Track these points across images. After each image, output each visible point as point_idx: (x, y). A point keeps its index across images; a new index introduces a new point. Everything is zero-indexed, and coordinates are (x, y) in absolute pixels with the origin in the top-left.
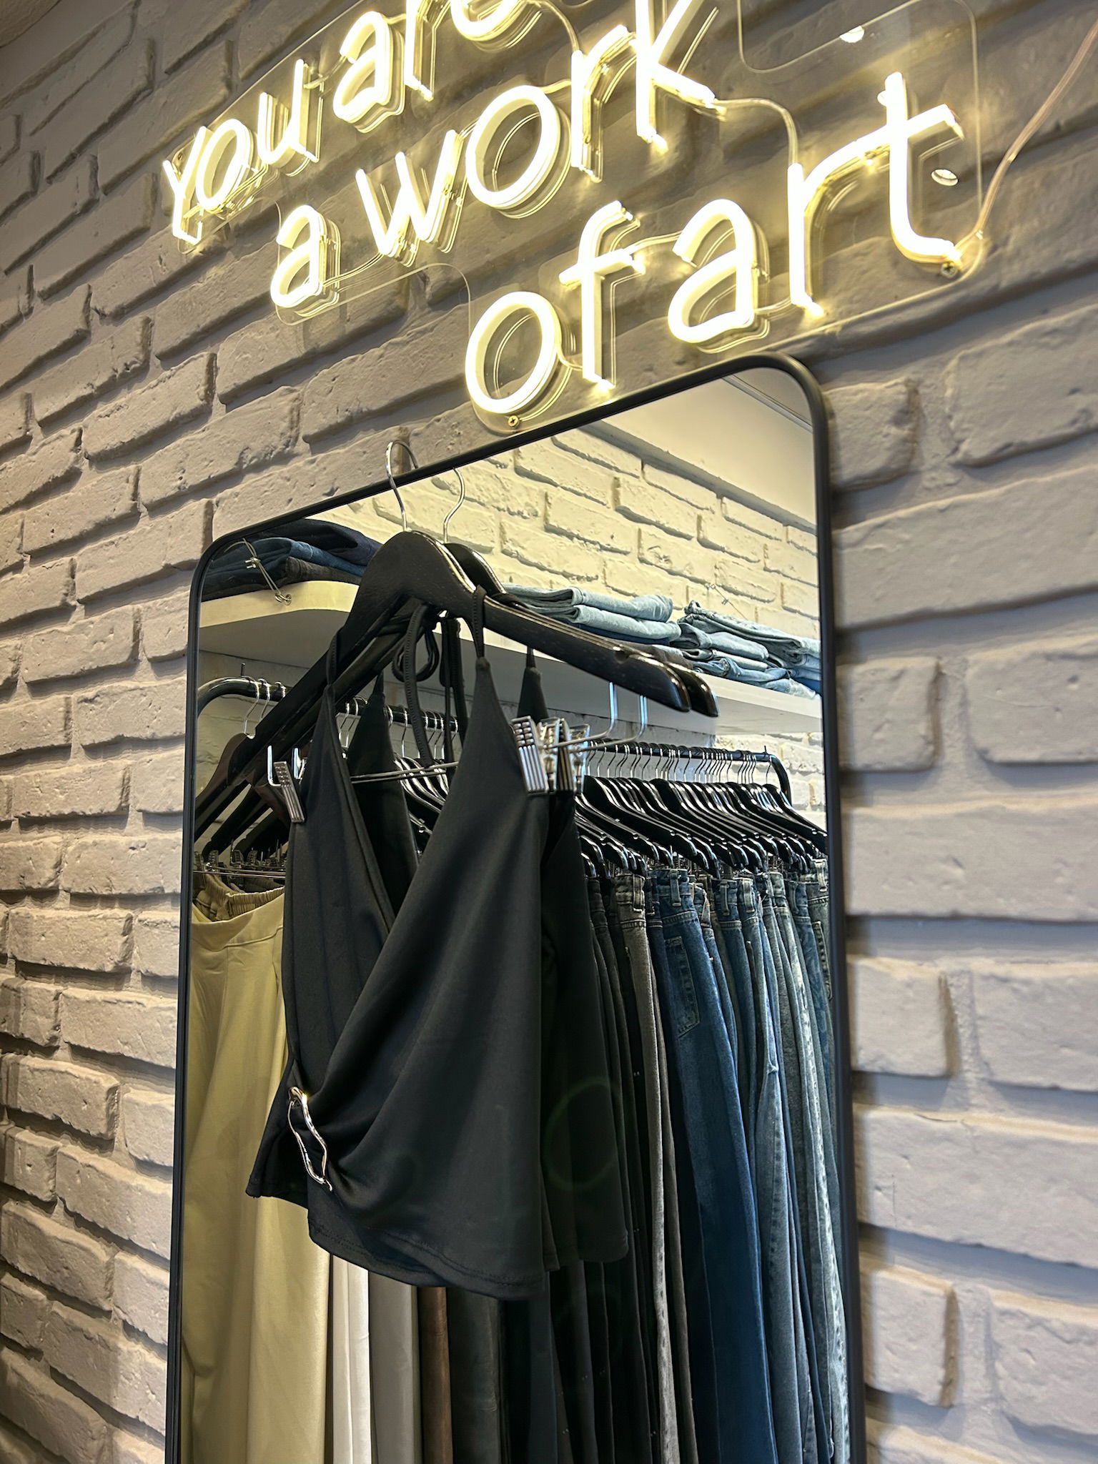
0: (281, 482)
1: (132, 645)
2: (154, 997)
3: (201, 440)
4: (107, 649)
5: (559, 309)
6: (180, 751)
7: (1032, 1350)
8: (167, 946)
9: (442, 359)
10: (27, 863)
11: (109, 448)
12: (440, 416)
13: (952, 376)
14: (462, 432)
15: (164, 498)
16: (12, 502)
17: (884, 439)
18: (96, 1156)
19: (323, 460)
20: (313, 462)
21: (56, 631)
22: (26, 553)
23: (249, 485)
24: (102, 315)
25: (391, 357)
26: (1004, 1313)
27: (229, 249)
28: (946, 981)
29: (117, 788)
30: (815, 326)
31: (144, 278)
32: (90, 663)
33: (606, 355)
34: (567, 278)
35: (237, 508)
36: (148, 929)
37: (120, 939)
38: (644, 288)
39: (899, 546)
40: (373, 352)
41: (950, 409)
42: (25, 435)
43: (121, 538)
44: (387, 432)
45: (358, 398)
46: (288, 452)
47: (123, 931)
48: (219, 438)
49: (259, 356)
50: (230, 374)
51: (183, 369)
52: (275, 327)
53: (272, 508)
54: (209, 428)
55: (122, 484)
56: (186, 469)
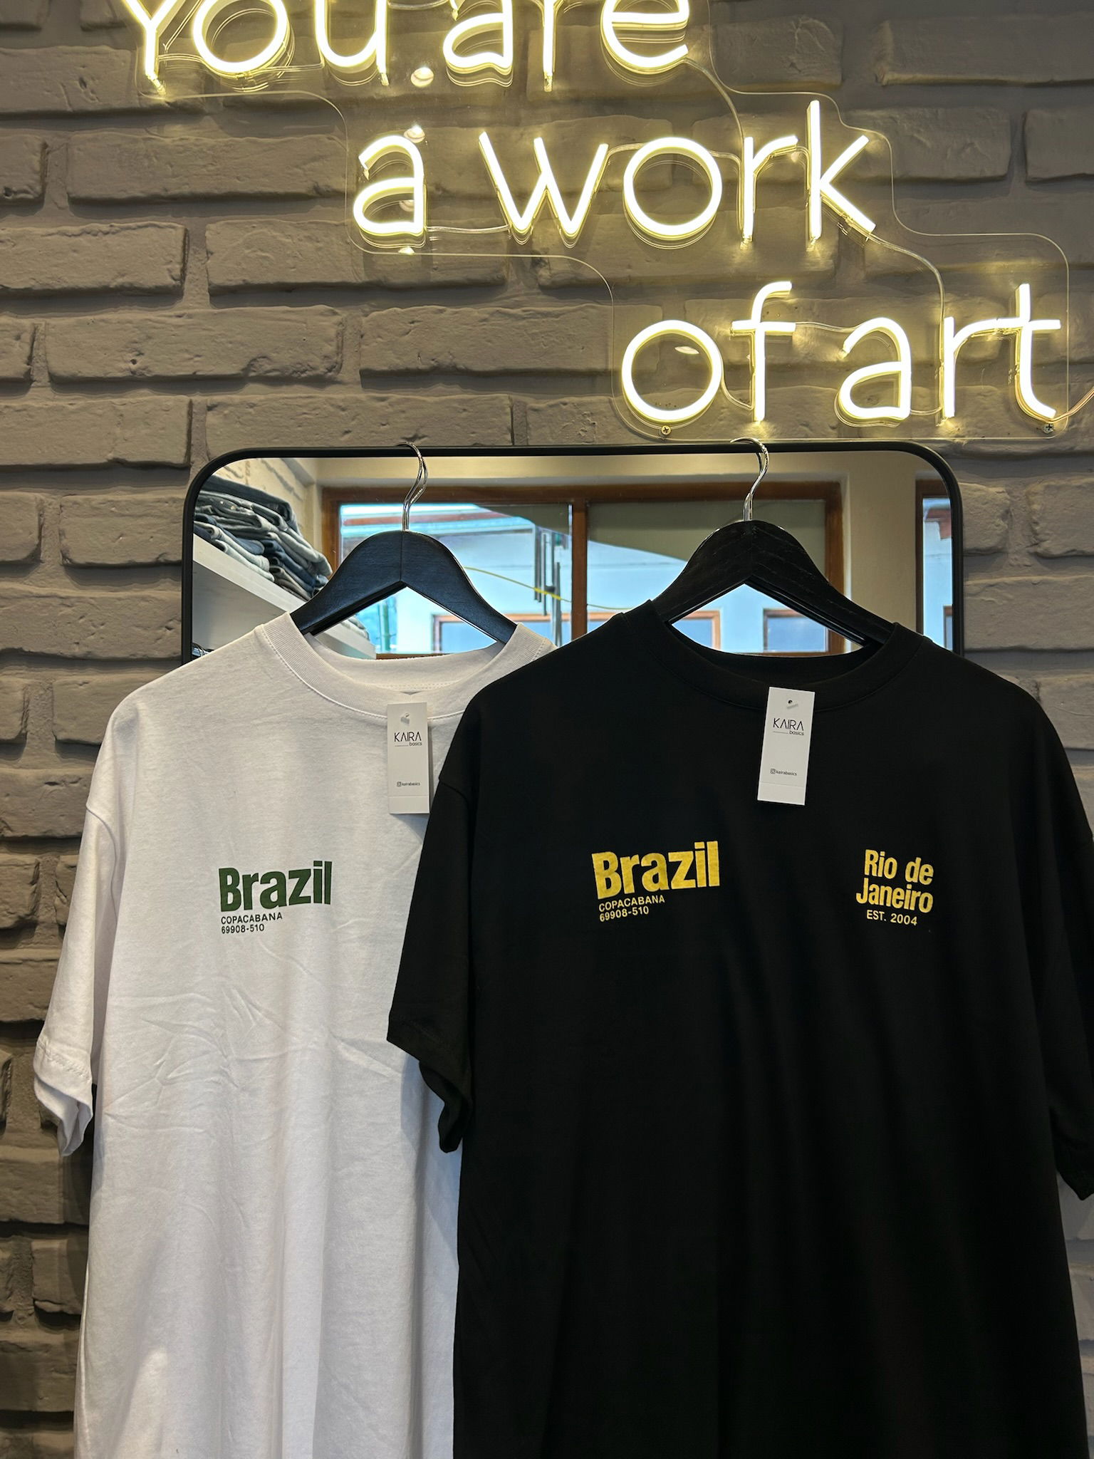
1: (37, 542)
12: (566, 400)
13: (1037, 497)
14: (597, 423)
15: (102, 378)
17: (997, 528)
19: (399, 402)
20: (383, 400)
23: (275, 400)
29: (17, 711)
30: (948, 435)
31: (46, 93)
34: (739, 326)
37: (24, 889)
38: (800, 358)
39: (1005, 602)
43: (7, 407)
44: (497, 398)
45: (452, 352)
46: (330, 377)
47: (31, 880)
48: (212, 333)
49: (288, 261)
50: (236, 267)
51: (135, 232)
52: (314, 238)
53: (317, 434)
54: (190, 316)
55: (6, 339)
56: (147, 354)
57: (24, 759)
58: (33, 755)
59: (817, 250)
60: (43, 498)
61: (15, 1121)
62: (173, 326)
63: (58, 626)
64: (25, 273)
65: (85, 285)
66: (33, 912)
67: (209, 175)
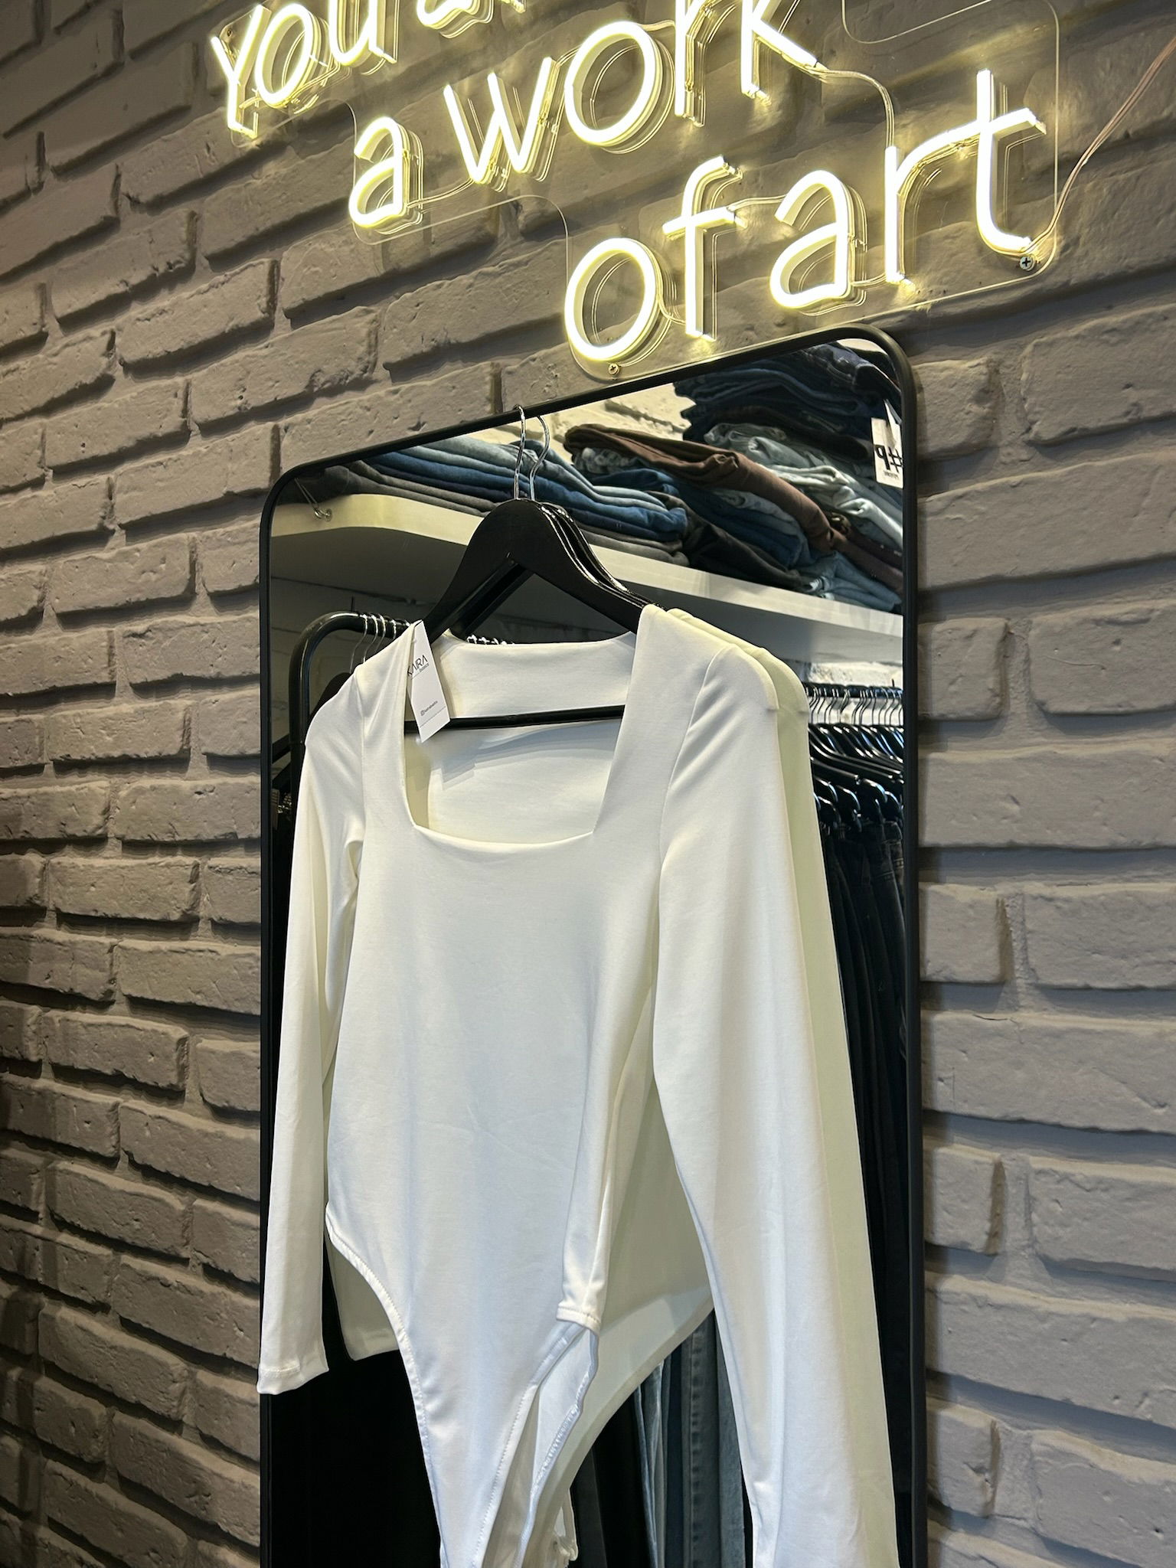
0: (360, 411)
1: (188, 577)
2: (226, 946)
3: (266, 356)
4: (156, 582)
5: (661, 257)
6: (254, 691)
7: (1060, 1200)
8: (242, 893)
9: (537, 296)
10: (69, 809)
11: (150, 356)
12: (535, 355)
13: (1027, 361)
14: (558, 374)
15: (222, 419)
16: (27, 408)
17: (967, 417)
18: (164, 1108)
19: (407, 390)
20: (396, 392)
21: (94, 557)
22: (50, 468)
23: (323, 412)
24: (135, 202)
25: (481, 288)
26: (1040, 1172)
27: (289, 144)
28: (1003, 903)
29: (178, 730)
30: (906, 302)
31: (188, 168)
32: (138, 595)
33: (707, 310)
34: (670, 228)
35: (310, 435)
36: (220, 875)
37: (186, 887)
38: (745, 246)
39: (976, 517)
40: (461, 280)
41: (1025, 392)
42: (41, 332)
43: (170, 459)
44: (479, 367)
45: (446, 327)
46: (367, 377)
47: (190, 879)
48: (286, 357)
49: (331, 270)
50: (297, 287)
51: (239, 275)
52: (350, 240)
54: (275, 344)
55: (169, 398)
56: (247, 387)
57: (190, 772)
58: (194, 767)
60: (194, 536)
61: (190, 1091)
62: (264, 356)
63: (201, 651)
64: (178, 335)
65: (211, 335)
66: (195, 908)
67: (282, 204)
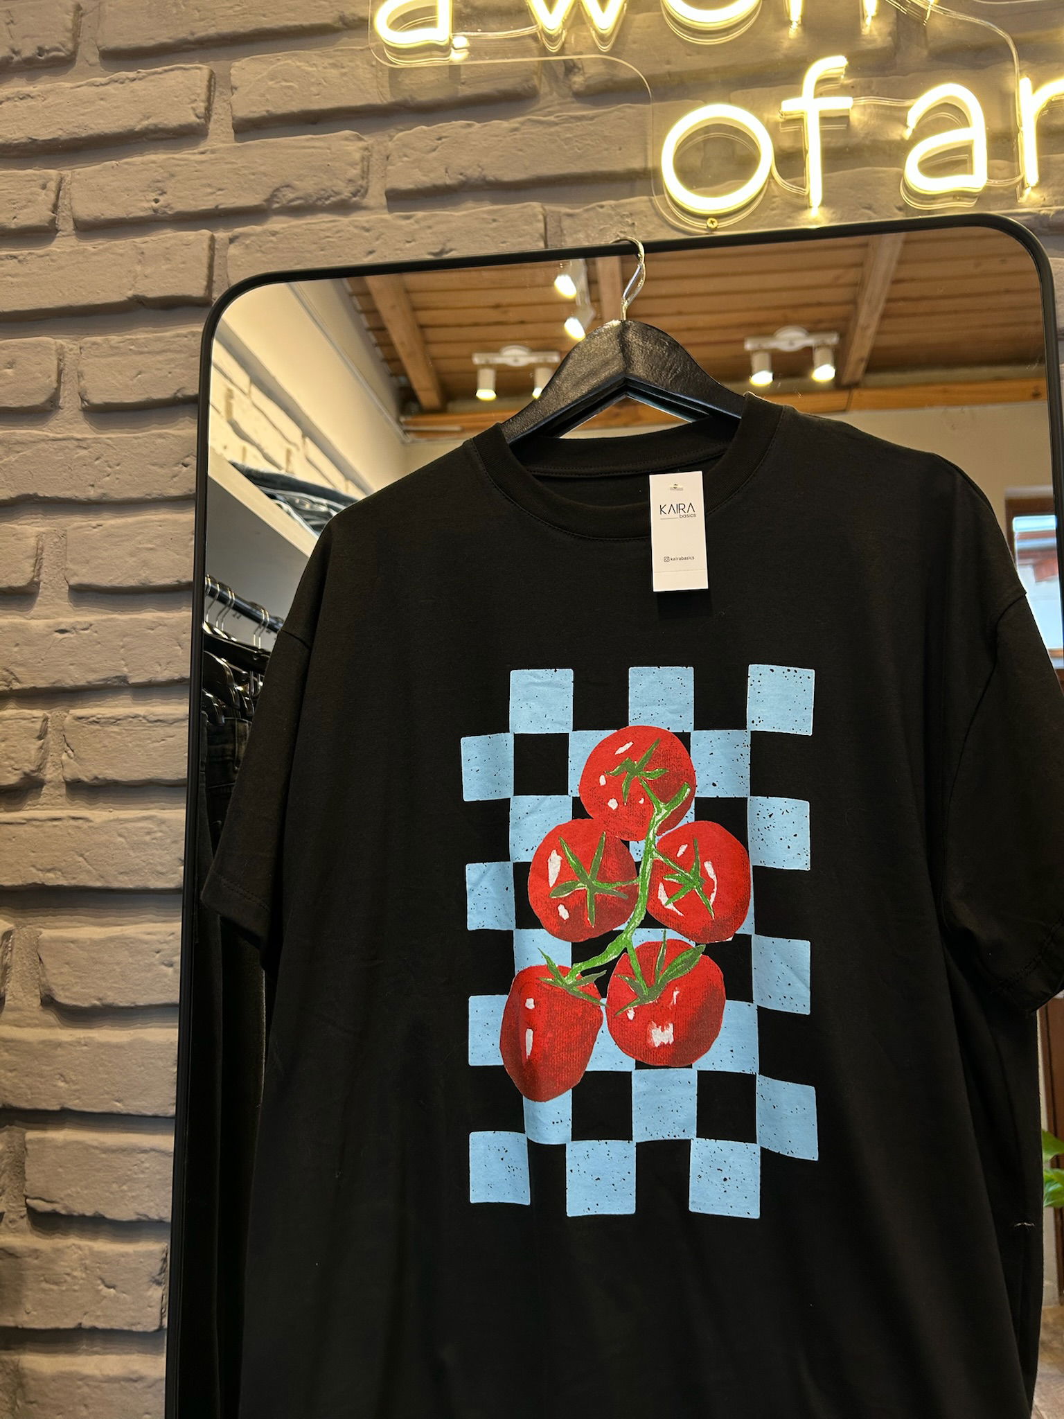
0: (356, 231)
1: (55, 385)
3: (202, 162)
6: (180, 514)
9: (606, 149)
12: (604, 203)
14: (636, 224)
15: (125, 218)
19: (425, 218)
20: (408, 218)
23: (296, 228)
25: (532, 133)
29: (29, 557)
34: (790, 106)
35: (274, 248)
37: (30, 744)
40: (499, 123)
43: (30, 253)
44: (529, 205)
45: (481, 164)
46: (355, 202)
47: (37, 734)
48: (235, 166)
49: (312, 89)
50: (259, 98)
51: (161, 76)
52: (339, 64)
53: (340, 257)
54: (213, 152)
55: (33, 189)
56: (169, 191)
57: (36, 610)
58: (45, 605)
59: (873, 28)
60: (63, 343)
61: (15, 998)
62: (197, 162)
63: (74, 469)
64: (54, 124)
65: (111, 130)
66: (39, 769)
67: (235, 15)
